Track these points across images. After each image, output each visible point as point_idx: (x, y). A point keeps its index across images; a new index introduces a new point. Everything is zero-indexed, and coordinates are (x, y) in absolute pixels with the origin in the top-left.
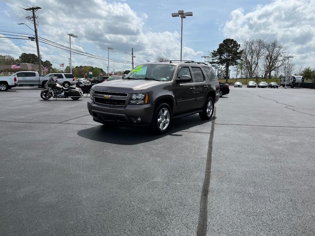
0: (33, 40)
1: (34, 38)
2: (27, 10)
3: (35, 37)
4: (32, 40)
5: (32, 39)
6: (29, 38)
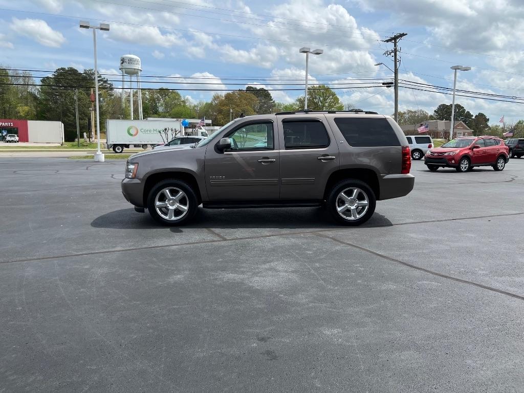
0: (390, 86)
1: (392, 83)
2: (387, 41)
3: (394, 81)
4: (387, 87)
5: (388, 85)
6: (383, 84)
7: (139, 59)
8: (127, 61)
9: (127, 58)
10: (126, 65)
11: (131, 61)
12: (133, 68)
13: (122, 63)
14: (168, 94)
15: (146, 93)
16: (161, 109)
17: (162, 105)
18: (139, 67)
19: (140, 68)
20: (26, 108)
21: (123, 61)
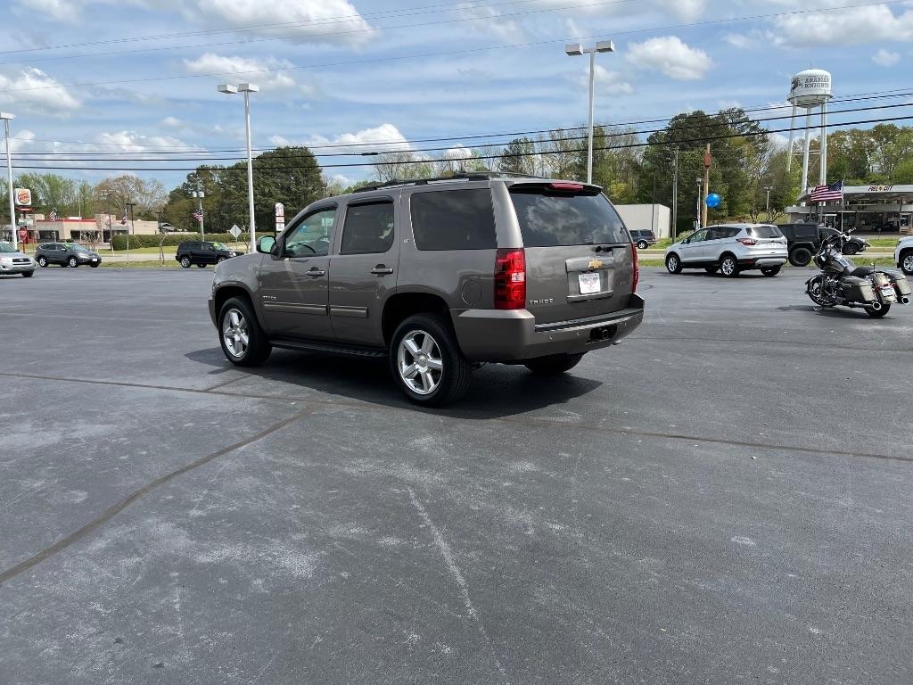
7: (829, 74)
8: (803, 82)
9: (802, 76)
10: (801, 91)
11: (811, 81)
12: (815, 93)
13: (794, 88)
14: (893, 137)
15: (845, 140)
16: (875, 167)
17: (878, 159)
18: (827, 90)
19: (828, 93)
20: (622, 186)
21: (796, 83)
